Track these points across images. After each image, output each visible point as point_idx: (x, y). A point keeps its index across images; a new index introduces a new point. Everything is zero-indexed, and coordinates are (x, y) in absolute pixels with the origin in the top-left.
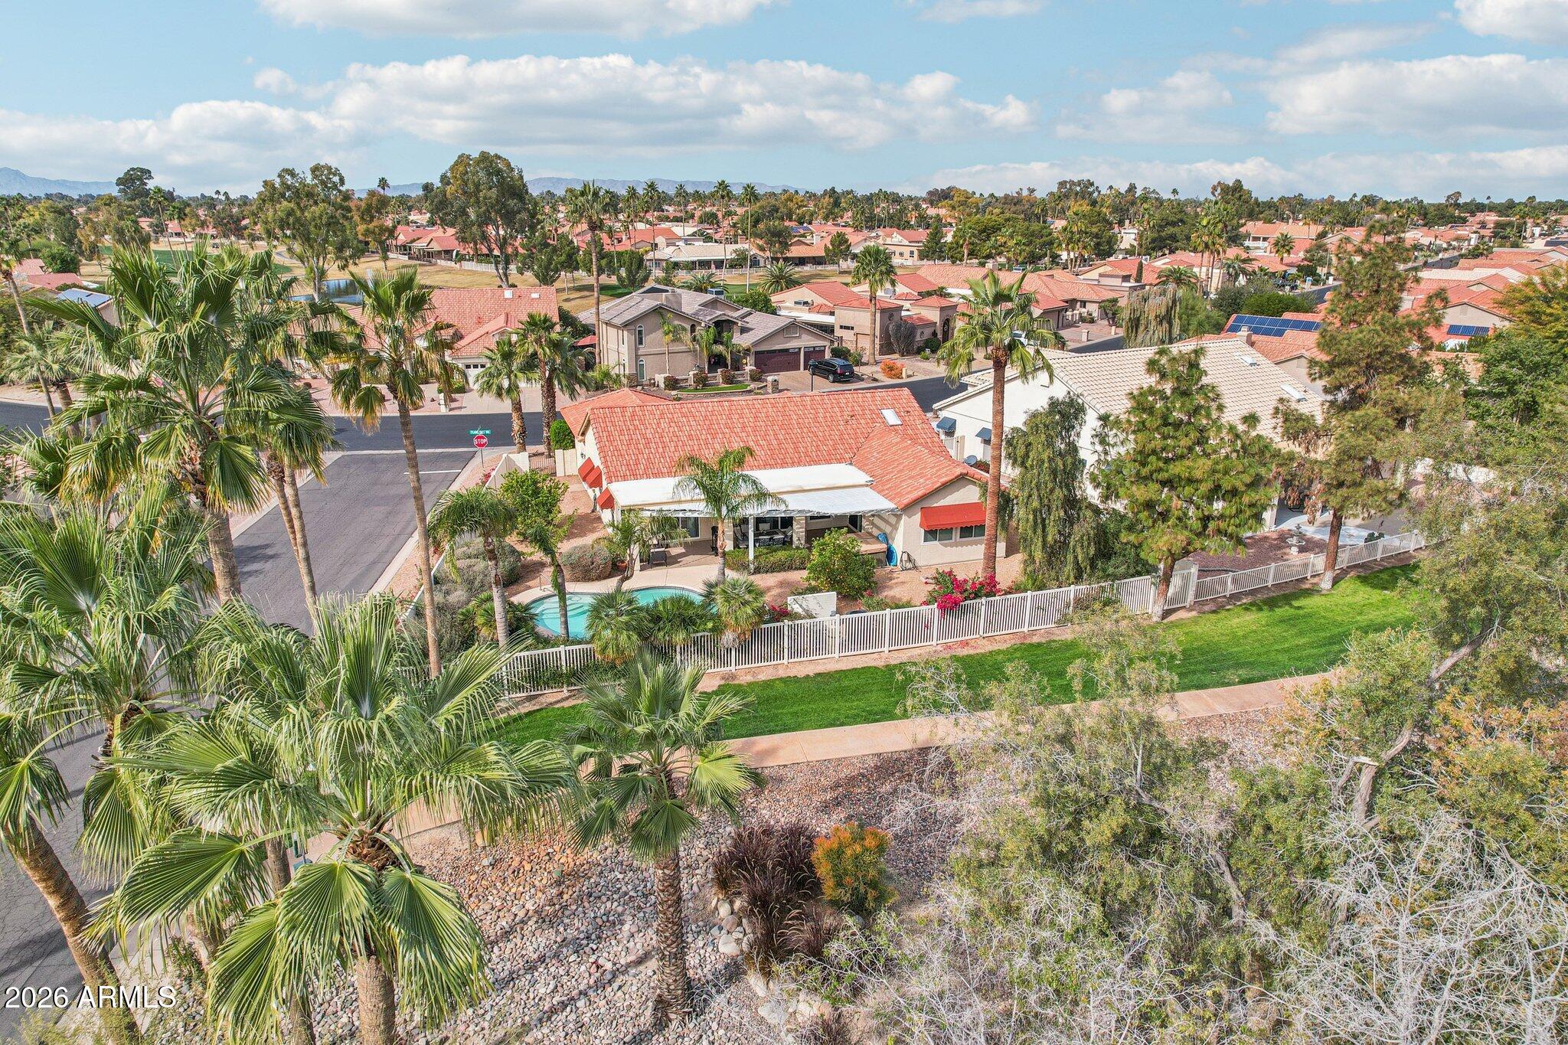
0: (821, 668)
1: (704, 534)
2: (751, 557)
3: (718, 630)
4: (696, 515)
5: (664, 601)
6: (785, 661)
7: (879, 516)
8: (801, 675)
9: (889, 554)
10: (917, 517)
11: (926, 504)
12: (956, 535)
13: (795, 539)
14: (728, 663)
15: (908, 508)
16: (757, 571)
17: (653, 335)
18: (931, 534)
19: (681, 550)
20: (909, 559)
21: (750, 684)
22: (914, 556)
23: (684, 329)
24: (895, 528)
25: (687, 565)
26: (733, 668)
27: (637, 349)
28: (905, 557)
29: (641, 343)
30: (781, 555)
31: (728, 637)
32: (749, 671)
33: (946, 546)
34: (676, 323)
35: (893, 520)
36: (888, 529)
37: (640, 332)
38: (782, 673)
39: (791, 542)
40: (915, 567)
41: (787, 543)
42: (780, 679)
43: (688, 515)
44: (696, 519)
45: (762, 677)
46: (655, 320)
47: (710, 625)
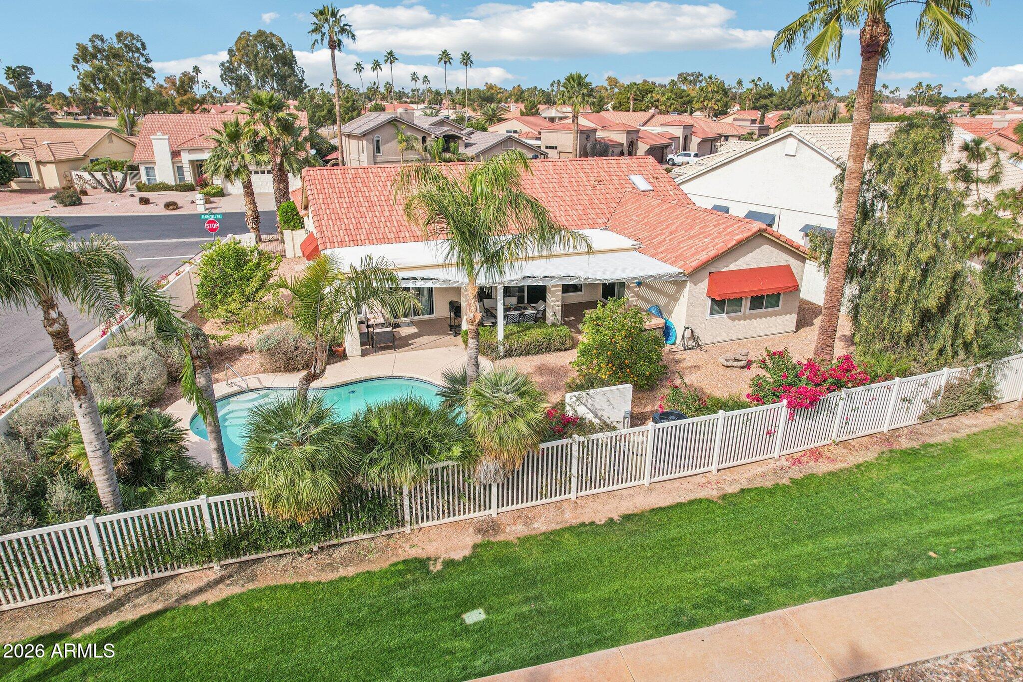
0: (628, 506)
1: (442, 310)
2: (500, 336)
3: (469, 458)
4: (429, 284)
5: (380, 412)
6: (573, 496)
7: (648, 286)
8: (601, 519)
9: (667, 331)
10: (704, 284)
11: (715, 268)
12: (746, 304)
13: (549, 314)
14: (487, 506)
15: (694, 274)
16: (508, 354)
17: (389, 145)
18: (719, 305)
19: (413, 330)
20: (693, 337)
21: (524, 540)
22: (698, 333)
23: (416, 139)
24: (675, 298)
25: (420, 348)
26: (493, 512)
27: (375, 157)
28: (688, 334)
29: (378, 151)
30: (536, 334)
31: (487, 467)
32: (519, 516)
33: (733, 319)
34: (409, 134)
35: (671, 289)
36: (662, 301)
37: (378, 141)
38: (570, 518)
39: (544, 318)
40: (698, 346)
41: (540, 319)
42: (571, 529)
43: (420, 284)
44: (430, 290)
45: (541, 526)
46: (390, 131)
47: (457, 451)
